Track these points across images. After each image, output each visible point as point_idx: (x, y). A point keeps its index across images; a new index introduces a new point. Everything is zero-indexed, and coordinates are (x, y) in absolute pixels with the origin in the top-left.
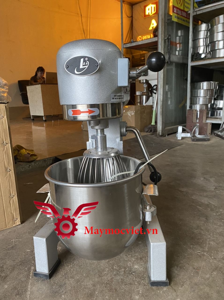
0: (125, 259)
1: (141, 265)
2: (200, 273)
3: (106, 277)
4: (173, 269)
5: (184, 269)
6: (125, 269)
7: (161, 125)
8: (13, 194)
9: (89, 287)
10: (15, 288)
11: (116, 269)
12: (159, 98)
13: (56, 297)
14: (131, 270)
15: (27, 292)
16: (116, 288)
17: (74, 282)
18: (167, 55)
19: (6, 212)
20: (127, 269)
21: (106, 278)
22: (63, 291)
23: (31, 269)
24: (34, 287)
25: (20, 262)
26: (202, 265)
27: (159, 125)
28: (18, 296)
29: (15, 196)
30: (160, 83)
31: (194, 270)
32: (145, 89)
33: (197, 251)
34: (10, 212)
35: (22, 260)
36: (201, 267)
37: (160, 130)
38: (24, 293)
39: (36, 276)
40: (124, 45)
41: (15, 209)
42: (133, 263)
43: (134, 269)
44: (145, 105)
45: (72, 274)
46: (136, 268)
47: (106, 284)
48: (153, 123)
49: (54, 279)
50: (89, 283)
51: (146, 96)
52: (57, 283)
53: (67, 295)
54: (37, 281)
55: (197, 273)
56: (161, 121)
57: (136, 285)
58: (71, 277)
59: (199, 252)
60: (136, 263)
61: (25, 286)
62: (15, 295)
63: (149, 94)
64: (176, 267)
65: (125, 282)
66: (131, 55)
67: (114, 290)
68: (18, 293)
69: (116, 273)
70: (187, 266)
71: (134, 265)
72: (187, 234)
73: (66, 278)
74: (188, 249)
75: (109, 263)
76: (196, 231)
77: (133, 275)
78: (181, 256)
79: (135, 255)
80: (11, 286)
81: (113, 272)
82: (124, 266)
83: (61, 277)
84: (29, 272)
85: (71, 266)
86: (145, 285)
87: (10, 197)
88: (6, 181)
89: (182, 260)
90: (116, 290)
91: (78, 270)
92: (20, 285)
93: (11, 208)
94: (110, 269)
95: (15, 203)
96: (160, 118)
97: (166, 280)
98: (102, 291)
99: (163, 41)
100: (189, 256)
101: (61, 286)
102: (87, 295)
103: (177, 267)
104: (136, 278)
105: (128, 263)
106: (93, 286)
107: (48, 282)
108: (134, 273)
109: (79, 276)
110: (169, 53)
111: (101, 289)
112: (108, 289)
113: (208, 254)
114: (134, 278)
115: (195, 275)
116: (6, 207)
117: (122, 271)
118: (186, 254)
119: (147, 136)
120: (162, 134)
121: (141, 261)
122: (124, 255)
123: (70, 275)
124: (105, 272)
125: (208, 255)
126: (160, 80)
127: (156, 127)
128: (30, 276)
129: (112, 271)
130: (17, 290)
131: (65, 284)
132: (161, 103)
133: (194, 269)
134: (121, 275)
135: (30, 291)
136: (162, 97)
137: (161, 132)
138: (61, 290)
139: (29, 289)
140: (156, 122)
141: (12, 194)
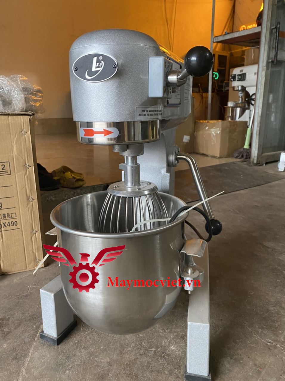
0: (160, 333)
1: (180, 346)
2: (263, 373)
3: (128, 355)
4: (224, 361)
5: (240, 363)
6: (156, 348)
7: (257, 149)
8: (36, 230)
9: (103, 365)
10: (14, 350)
11: (145, 346)
12: (257, 111)
13: (58, 372)
14: (164, 352)
15: (27, 357)
16: (138, 373)
17: (86, 355)
18: (272, 51)
19: (27, 250)
20: (159, 350)
21: (128, 357)
22: (69, 365)
23: (40, 328)
24: (36, 353)
25: (30, 316)
26: (269, 361)
27: (254, 150)
28: (14, 362)
29: (38, 231)
30: (259, 91)
31: (255, 368)
32: (241, 99)
33: (267, 340)
34: (32, 251)
35: (32, 315)
36: (266, 365)
37: (255, 157)
38: (23, 358)
39: (42, 339)
40: (215, 38)
41: (37, 247)
42: (169, 342)
43: (169, 351)
44: (238, 121)
45: (86, 343)
46: (172, 350)
47: (126, 366)
48: (246, 146)
49: (63, 346)
50: (104, 360)
51: (241, 109)
52: (65, 352)
53: (73, 371)
54: (41, 346)
55: (259, 373)
56: (258, 144)
57: (166, 374)
58: (84, 348)
59: (270, 341)
60: (173, 342)
61: (27, 350)
62: (12, 359)
63: (245, 106)
64: (229, 358)
65: (152, 367)
66: (229, 52)
67: (134, 377)
68: (16, 357)
69: (143, 351)
70: (245, 359)
71: (170, 344)
72: (259, 311)
73: (77, 347)
74: (254, 334)
75: (138, 336)
76: (272, 309)
77: (166, 359)
78: (240, 343)
79: (175, 331)
80: (11, 345)
81: (140, 350)
82: (157, 344)
83: (72, 345)
84: (36, 331)
85: (89, 332)
86: (177, 377)
87: (32, 233)
88: (28, 213)
89: (241, 349)
90: (137, 376)
91: (95, 340)
92: (21, 347)
93: (33, 247)
94: (136, 346)
95: (38, 240)
96: (256, 139)
97: (208, 376)
98: (118, 374)
99: (268, 32)
100: (252, 344)
101: (68, 357)
102: (97, 376)
103: (231, 358)
104: (168, 364)
105: (163, 341)
106: (108, 365)
107: (54, 349)
108: (167, 357)
109: (95, 348)
110: (276, 49)
111: (117, 371)
112: (126, 373)
113: (282, 346)
114: (165, 364)
115: (254, 375)
116: (26, 245)
117: (152, 350)
118: (249, 341)
119: (235, 164)
120: (257, 161)
121: (181, 341)
122: (161, 328)
123: (83, 345)
124: (129, 349)
125: (282, 348)
126: (260, 87)
127: (250, 152)
128: (36, 337)
129: (139, 348)
130: (16, 353)
131: (74, 355)
132: (259, 119)
133: (255, 365)
134: (149, 357)
135: (30, 358)
136: (260, 110)
137: (256, 158)
138: (68, 363)
139: (30, 354)
140: (250, 145)
141: (34, 229)
